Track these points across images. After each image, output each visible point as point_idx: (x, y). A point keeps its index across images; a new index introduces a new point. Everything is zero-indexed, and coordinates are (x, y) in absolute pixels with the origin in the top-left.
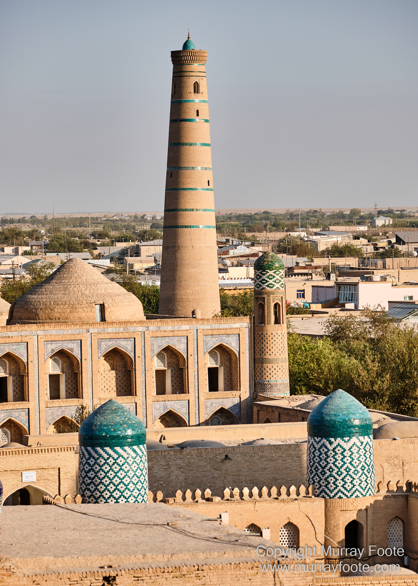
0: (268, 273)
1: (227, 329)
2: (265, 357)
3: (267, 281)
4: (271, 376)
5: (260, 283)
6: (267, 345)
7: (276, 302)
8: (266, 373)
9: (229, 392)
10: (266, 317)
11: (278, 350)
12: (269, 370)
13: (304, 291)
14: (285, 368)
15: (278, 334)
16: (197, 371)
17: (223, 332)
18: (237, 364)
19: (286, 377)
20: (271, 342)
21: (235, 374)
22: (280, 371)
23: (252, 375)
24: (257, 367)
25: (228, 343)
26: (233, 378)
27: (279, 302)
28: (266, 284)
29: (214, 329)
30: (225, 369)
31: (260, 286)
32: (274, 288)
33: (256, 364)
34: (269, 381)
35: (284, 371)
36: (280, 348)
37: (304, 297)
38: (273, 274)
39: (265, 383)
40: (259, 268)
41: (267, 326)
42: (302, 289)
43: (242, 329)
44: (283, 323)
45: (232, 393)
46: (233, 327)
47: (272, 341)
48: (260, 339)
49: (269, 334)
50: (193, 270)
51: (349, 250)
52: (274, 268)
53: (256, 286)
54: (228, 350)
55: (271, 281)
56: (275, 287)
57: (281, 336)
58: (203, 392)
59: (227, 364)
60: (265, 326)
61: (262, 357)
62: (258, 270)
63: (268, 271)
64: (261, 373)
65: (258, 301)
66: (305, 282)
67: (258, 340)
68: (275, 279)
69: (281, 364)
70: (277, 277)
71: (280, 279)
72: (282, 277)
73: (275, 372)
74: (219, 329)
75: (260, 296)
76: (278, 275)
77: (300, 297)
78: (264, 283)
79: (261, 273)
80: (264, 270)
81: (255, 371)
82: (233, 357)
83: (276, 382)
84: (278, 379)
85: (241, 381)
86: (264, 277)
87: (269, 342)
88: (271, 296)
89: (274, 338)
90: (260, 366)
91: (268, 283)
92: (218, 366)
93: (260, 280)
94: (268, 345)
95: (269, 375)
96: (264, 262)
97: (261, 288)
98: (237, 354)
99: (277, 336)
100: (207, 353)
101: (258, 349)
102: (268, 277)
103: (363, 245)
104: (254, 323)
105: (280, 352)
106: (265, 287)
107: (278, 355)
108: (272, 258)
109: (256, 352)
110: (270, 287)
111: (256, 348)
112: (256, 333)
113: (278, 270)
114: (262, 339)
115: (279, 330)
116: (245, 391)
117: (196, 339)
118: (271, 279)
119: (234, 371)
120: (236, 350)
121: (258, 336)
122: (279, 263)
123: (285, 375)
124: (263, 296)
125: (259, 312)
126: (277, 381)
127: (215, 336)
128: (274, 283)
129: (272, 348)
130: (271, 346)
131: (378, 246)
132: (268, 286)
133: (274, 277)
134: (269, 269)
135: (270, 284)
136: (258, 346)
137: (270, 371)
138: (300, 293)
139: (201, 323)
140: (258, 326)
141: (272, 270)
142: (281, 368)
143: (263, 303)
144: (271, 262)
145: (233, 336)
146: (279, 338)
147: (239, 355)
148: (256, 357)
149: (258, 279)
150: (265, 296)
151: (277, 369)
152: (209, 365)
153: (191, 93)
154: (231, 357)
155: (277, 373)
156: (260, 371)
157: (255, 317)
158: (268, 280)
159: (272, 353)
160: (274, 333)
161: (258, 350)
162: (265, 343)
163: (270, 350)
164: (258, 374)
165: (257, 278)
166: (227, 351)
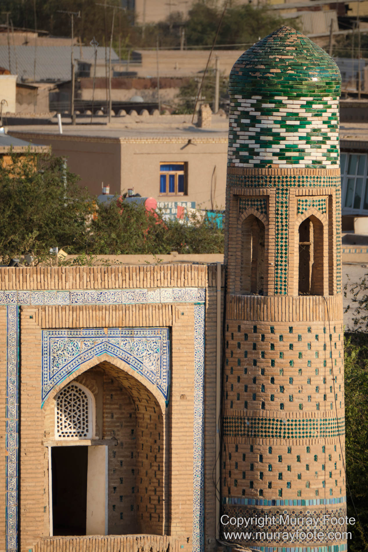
0: (284, 106)
1: (127, 308)
2: (262, 413)
3: (278, 138)
4: (282, 484)
5: (252, 144)
6: (271, 371)
7: (307, 215)
8: (266, 473)
9: (130, 537)
10: (272, 269)
11: (310, 389)
12: (275, 462)
13: (184, 167)
14: (335, 456)
15: (314, 332)
16: (14, 459)
17: (111, 319)
18: (160, 435)
19: (336, 490)
20: (285, 361)
21: (151, 473)
22: (316, 467)
23: (213, 478)
24: (231, 448)
25: (131, 359)
26: (142, 486)
27: (319, 215)
28: (276, 148)
29: (81, 309)
30: (112, 454)
31: (253, 153)
32: (302, 164)
33: (230, 440)
34: (274, 502)
35: (330, 467)
36: (318, 381)
37: (183, 188)
38: (303, 113)
39: (260, 507)
40: (249, 88)
41: (273, 300)
42: (178, 159)
43: (181, 309)
44: (331, 293)
45: (141, 543)
46: (150, 301)
47: (289, 355)
48: (247, 346)
49: (281, 329)
51: (254, 24)
52: (304, 88)
53: (236, 153)
54: (126, 383)
55: (292, 139)
56: (307, 161)
57: (324, 338)
58: (35, 537)
59: (122, 435)
60: (265, 302)
61: (250, 413)
62: (247, 96)
63: (284, 99)
64: (249, 473)
65: (241, 210)
66: (190, 136)
67: (239, 353)
68: (308, 128)
69: (322, 442)
70: (317, 123)
71: (325, 128)
72: (333, 122)
73: (298, 468)
74: (100, 309)
75: (249, 192)
76: (318, 114)
77: (172, 190)
78: (266, 145)
79: (257, 107)
80: (268, 97)
81: (223, 465)
82: (142, 410)
83: (300, 507)
84: (308, 495)
85: (174, 498)
86: (268, 122)
87: (278, 360)
88: (293, 191)
89: (299, 347)
90: (244, 448)
91: (283, 145)
92: (88, 443)
93: (253, 131)
94: (276, 370)
95: (276, 482)
96: (270, 65)
97: (256, 160)
98: (162, 402)
99: (309, 337)
100: (53, 393)
101: (236, 385)
102: (282, 123)
103: (300, 9)
104: (225, 288)
105: (318, 397)
106: (269, 157)
107: (309, 408)
108: (299, 52)
109: (232, 395)
110: (288, 158)
111: (232, 380)
112: (233, 325)
113: (318, 99)
114: (255, 347)
115: (316, 318)
116: (186, 535)
117: (14, 342)
118: (292, 129)
119: (146, 462)
120: (159, 387)
121: (239, 335)
122: (322, 70)
123: (332, 480)
124: (263, 191)
125: (245, 248)
126: (303, 503)
127: (83, 333)
128: (302, 145)
129: (291, 380)
130: (288, 374)
131: (350, 14)
132: (281, 155)
133: (304, 122)
134: (286, 93)
135: (289, 148)
136: (239, 371)
137: (282, 467)
138: (172, 177)
139: (34, 285)
140: (239, 300)
141: (298, 96)
142: (321, 456)
143: (261, 217)
144: (295, 66)
145: (147, 333)
146: (318, 345)
147: (169, 404)
148: (230, 412)
149: (244, 128)
150: (271, 191)
151: (307, 458)
152: (57, 438)
154: (137, 409)
155: (306, 475)
156: (244, 466)
157: (231, 269)
158: (283, 132)
159: (291, 399)
160: (300, 328)
161: (239, 387)
162: (264, 363)
163: (282, 388)
164: (237, 475)
165: (240, 125)
166: (121, 389)
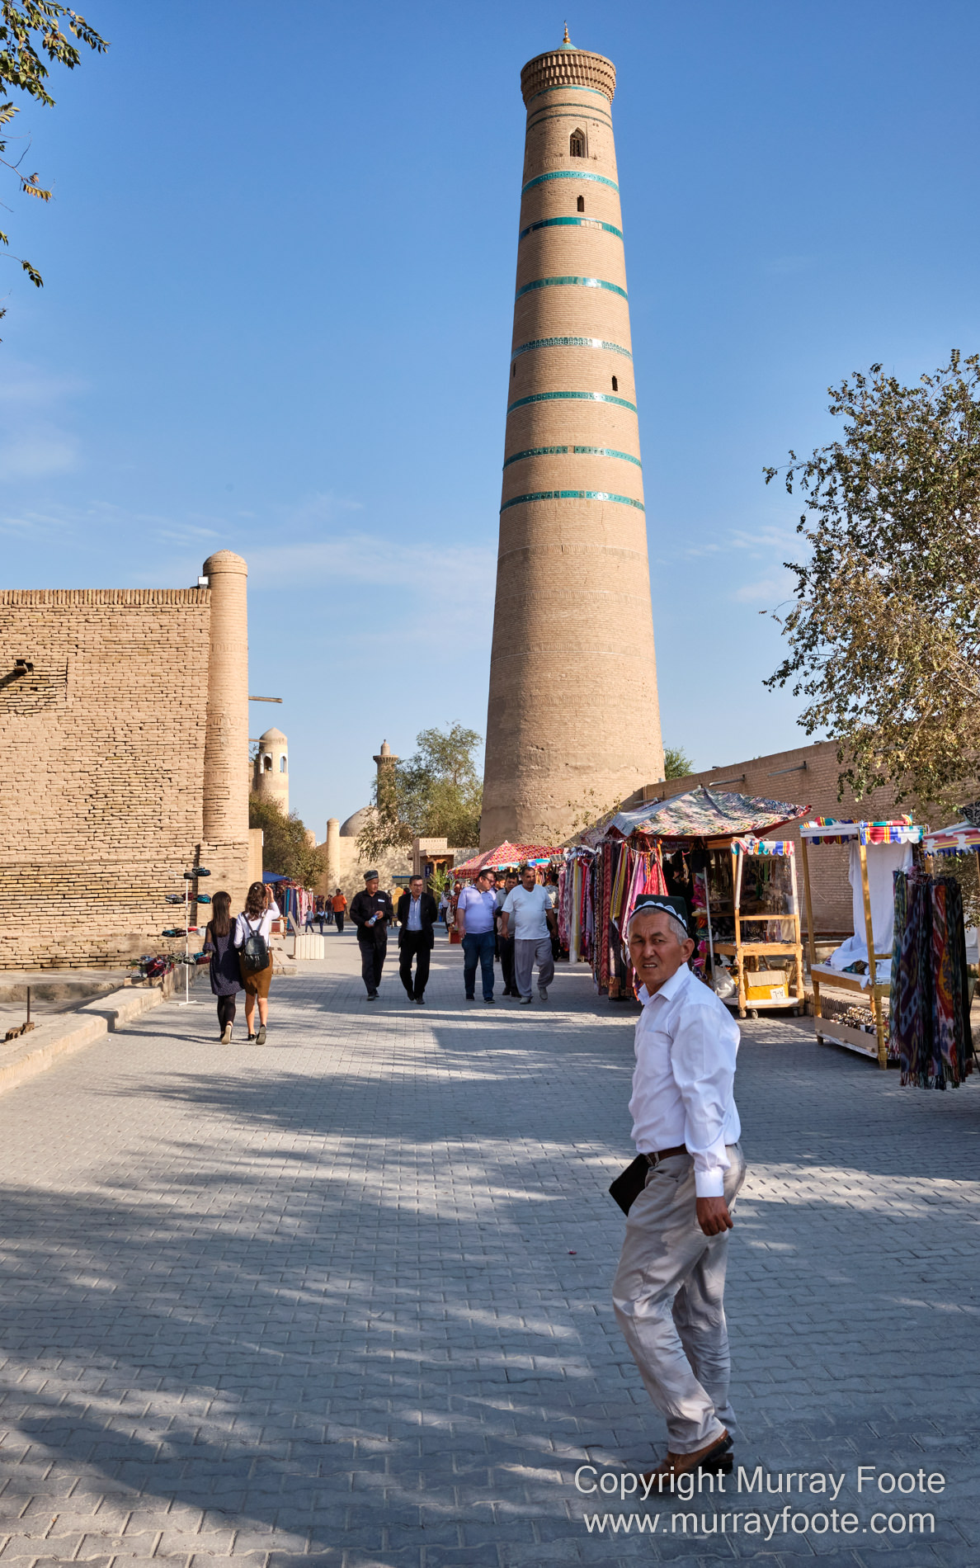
50: (564, 614)
153: (561, 155)
